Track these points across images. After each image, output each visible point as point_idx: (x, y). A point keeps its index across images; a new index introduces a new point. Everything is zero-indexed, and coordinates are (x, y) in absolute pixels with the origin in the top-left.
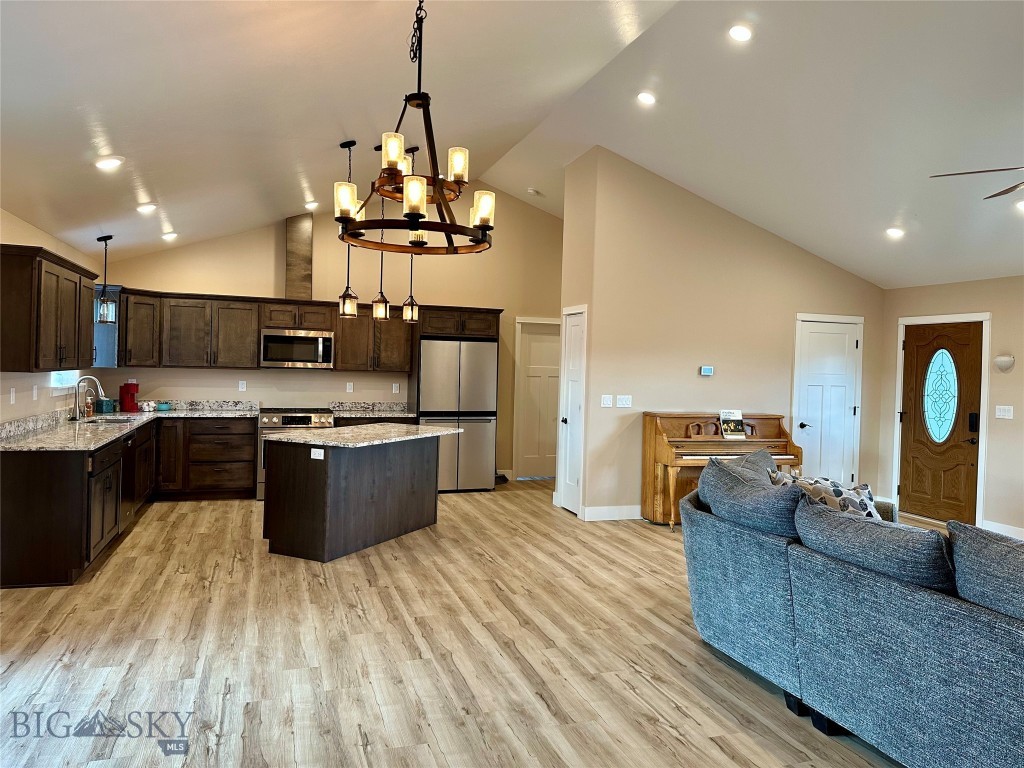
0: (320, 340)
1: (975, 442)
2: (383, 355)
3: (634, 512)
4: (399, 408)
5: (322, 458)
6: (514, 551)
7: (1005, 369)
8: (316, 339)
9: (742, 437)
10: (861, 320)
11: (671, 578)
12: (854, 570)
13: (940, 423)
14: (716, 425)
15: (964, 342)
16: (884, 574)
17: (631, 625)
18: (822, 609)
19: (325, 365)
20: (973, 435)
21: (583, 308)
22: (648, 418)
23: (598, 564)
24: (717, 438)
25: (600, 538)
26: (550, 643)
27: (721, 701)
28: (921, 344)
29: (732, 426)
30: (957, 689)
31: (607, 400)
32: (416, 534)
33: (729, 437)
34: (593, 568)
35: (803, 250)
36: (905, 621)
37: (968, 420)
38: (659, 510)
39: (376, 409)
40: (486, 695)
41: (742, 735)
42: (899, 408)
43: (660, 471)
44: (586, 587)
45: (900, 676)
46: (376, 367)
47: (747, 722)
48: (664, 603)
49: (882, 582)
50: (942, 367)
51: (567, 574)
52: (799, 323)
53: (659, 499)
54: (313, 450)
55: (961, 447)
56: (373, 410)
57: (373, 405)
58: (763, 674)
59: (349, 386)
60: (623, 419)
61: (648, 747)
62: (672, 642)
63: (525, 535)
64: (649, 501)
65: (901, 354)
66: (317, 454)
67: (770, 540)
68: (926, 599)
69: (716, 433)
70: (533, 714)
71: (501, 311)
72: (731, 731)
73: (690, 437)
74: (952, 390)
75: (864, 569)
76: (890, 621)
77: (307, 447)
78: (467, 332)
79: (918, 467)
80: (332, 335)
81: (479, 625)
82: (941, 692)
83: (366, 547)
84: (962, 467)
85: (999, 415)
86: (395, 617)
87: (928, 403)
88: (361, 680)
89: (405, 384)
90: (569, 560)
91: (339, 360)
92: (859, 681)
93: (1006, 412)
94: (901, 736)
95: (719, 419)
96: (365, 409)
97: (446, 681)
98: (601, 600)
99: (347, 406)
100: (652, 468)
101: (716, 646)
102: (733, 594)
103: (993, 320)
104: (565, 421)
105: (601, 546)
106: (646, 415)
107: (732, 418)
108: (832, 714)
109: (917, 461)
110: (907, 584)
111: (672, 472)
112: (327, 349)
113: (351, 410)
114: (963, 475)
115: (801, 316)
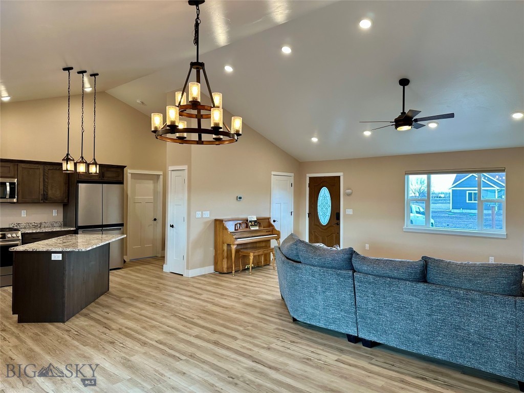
0: (8, 184)
1: (338, 224)
2: (50, 192)
3: (210, 269)
4: (57, 225)
5: (61, 259)
6: (170, 299)
7: (349, 195)
8: (5, 184)
9: (257, 228)
10: (293, 174)
11: (254, 297)
12: (389, 279)
13: (324, 217)
14: (246, 223)
15: (333, 184)
16: (402, 279)
17: (260, 322)
18: (372, 297)
19: (9, 200)
20: (338, 221)
21: (185, 167)
22: (218, 222)
23: (217, 297)
24: (248, 229)
25: (204, 284)
26: (235, 339)
27: (325, 345)
28: (316, 185)
29: (253, 223)
30: (435, 317)
31: (199, 215)
32: (102, 297)
33: (253, 228)
34: (217, 299)
35: (273, 143)
36: (413, 295)
37: (336, 215)
38: (225, 266)
39: (43, 226)
40: (233, 369)
41: (343, 356)
42: (307, 211)
43: (225, 248)
44: (224, 309)
45: (410, 316)
46: (45, 200)
47: (341, 351)
48: (262, 309)
49: (402, 282)
50: (324, 194)
51: (209, 305)
52: (272, 176)
53: (225, 261)
54: (53, 255)
55: (333, 226)
56: (40, 227)
57: (41, 224)
58: (336, 330)
59: (24, 213)
60: (206, 223)
61: (319, 370)
62: (282, 325)
63: (165, 289)
64: (219, 263)
65: (308, 189)
66: (57, 257)
67: (343, 272)
68: (421, 286)
69: (247, 227)
70: (262, 371)
71: (125, 167)
72: (340, 356)
73: (237, 230)
74: (329, 203)
75: (392, 278)
76: (406, 296)
77: (49, 253)
78: (105, 179)
79: (316, 236)
80: (16, 181)
81: (192, 337)
82: (428, 319)
83: (82, 309)
84: (334, 235)
85: (347, 213)
86: (144, 344)
87: (319, 209)
88: (163, 378)
89: (61, 210)
90: (201, 297)
91: (20, 196)
92: (389, 323)
93: (350, 212)
94: (408, 339)
95: (247, 221)
96: (35, 227)
97: (206, 367)
98: (235, 313)
99: (22, 226)
100: (221, 247)
101: (308, 322)
102: (320, 298)
103: (344, 175)
104: (172, 226)
105: (209, 288)
106: (216, 220)
107: (253, 220)
108: (375, 339)
109: (316, 234)
110: (412, 281)
111: (234, 247)
112: (12, 189)
113: (25, 228)
114: (334, 238)
115: (273, 173)
